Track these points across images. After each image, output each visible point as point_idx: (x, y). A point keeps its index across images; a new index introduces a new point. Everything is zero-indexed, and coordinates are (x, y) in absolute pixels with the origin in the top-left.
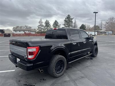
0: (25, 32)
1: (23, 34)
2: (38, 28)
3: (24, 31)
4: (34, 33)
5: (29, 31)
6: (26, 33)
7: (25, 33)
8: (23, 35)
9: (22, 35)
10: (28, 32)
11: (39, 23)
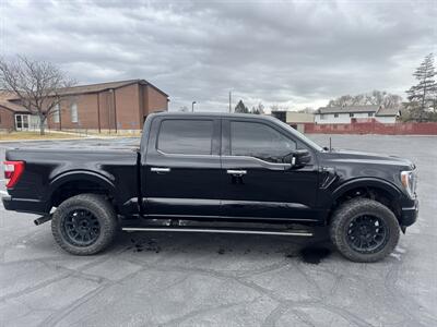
0: (355, 116)
1: (346, 126)
2: (410, 98)
3: (351, 114)
4: (392, 121)
5: (370, 113)
6: (358, 122)
7: (354, 120)
8: (346, 129)
9: (342, 129)
10: (365, 116)
11: (418, 75)
